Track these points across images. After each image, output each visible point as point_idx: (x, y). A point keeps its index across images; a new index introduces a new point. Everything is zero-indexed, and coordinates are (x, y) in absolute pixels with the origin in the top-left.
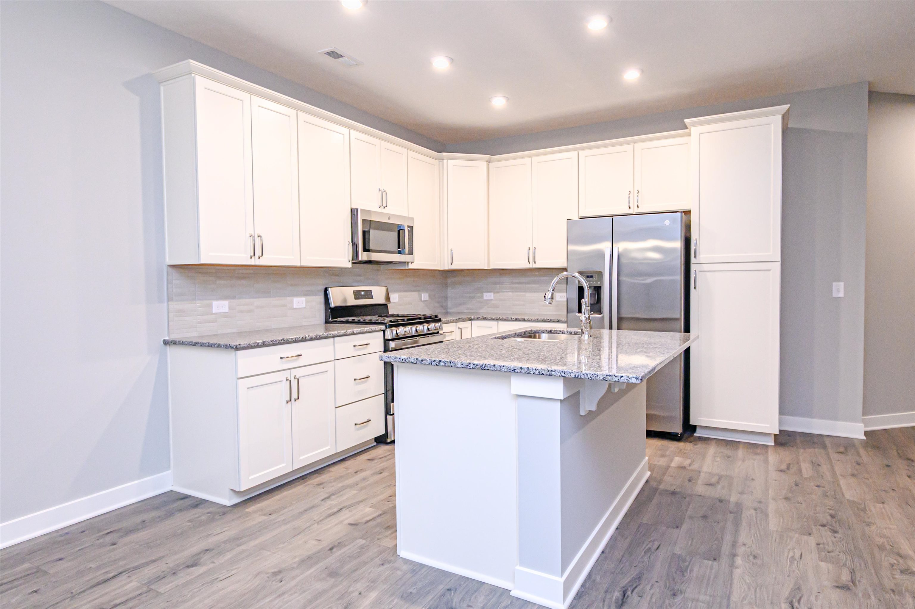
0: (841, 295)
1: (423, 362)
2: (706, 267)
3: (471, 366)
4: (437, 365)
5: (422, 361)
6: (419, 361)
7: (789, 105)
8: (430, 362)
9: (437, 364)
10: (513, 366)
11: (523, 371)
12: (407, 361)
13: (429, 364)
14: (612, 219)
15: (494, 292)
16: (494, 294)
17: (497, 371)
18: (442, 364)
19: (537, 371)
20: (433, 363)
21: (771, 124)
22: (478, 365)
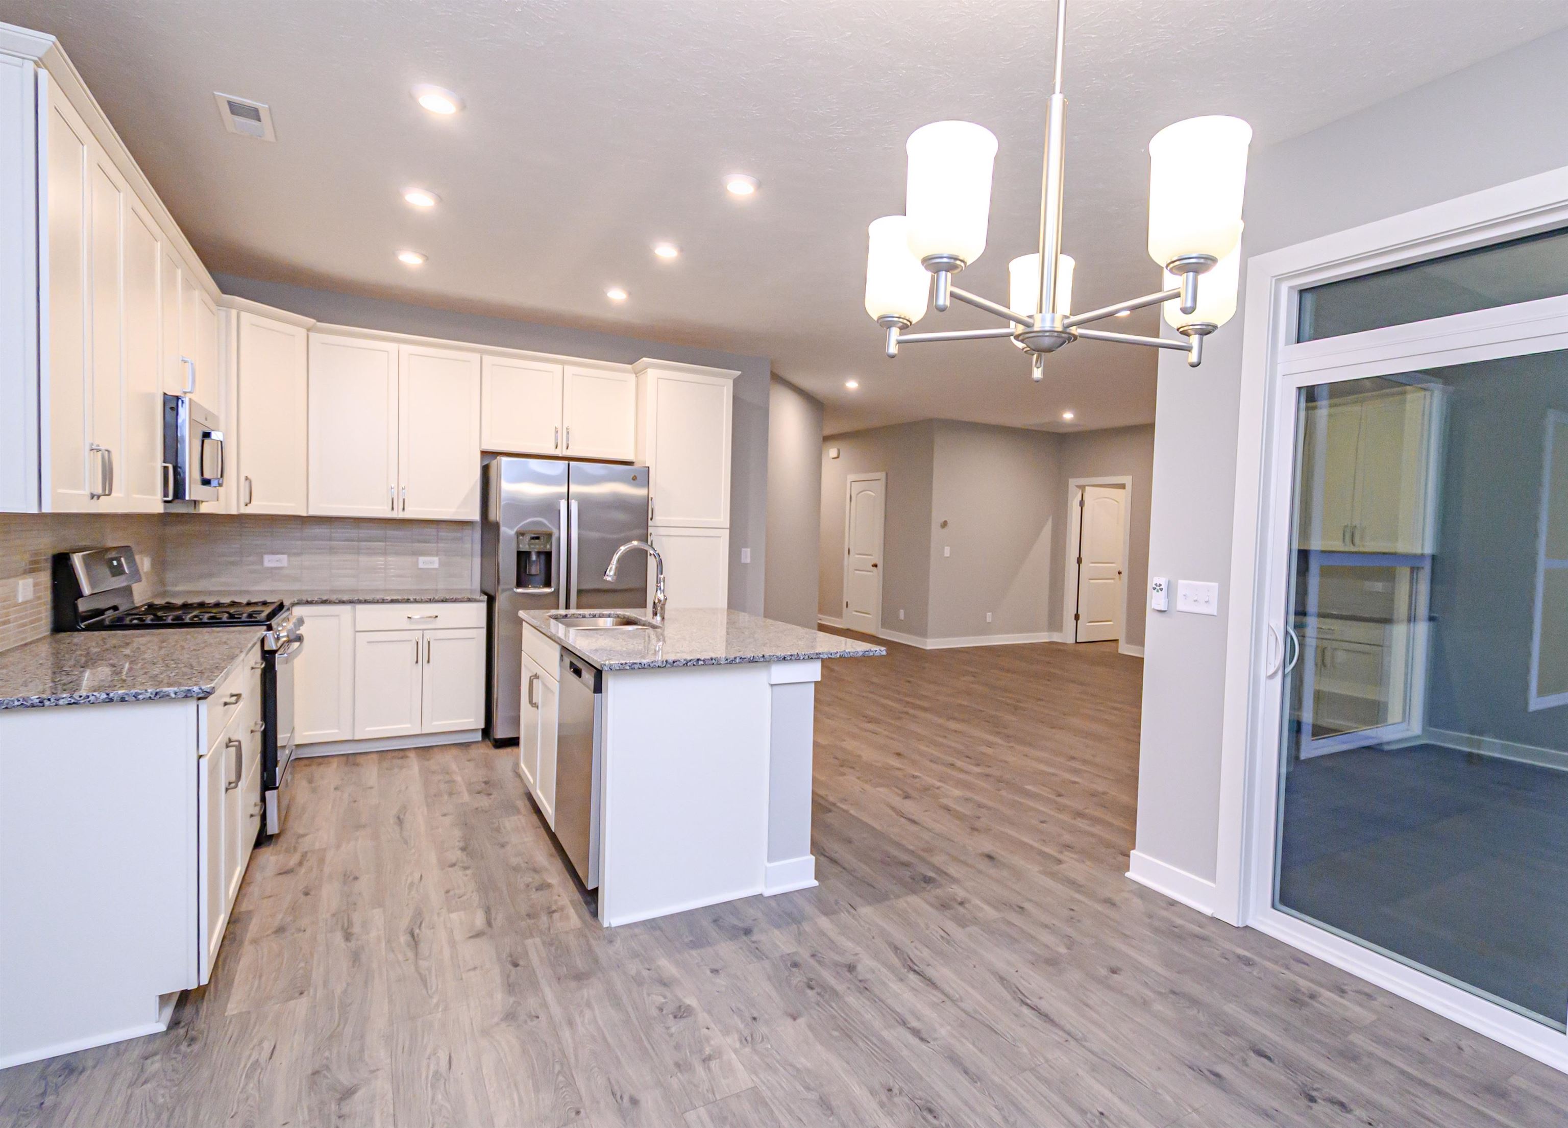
0: (748, 561)
1: (675, 664)
2: (662, 531)
3: (738, 661)
4: (694, 665)
5: (674, 662)
6: (670, 664)
7: (740, 372)
8: (685, 662)
9: (695, 663)
10: (782, 655)
11: (793, 658)
12: (652, 665)
13: (684, 665)
14: (569, 464)
15: (289, 555)
16: (288, 556)
17: (766, 661)
18: (701, 663)
19: (807, 656)
20: (688, 664)
21: (724, 386)
22: (745, 658)
